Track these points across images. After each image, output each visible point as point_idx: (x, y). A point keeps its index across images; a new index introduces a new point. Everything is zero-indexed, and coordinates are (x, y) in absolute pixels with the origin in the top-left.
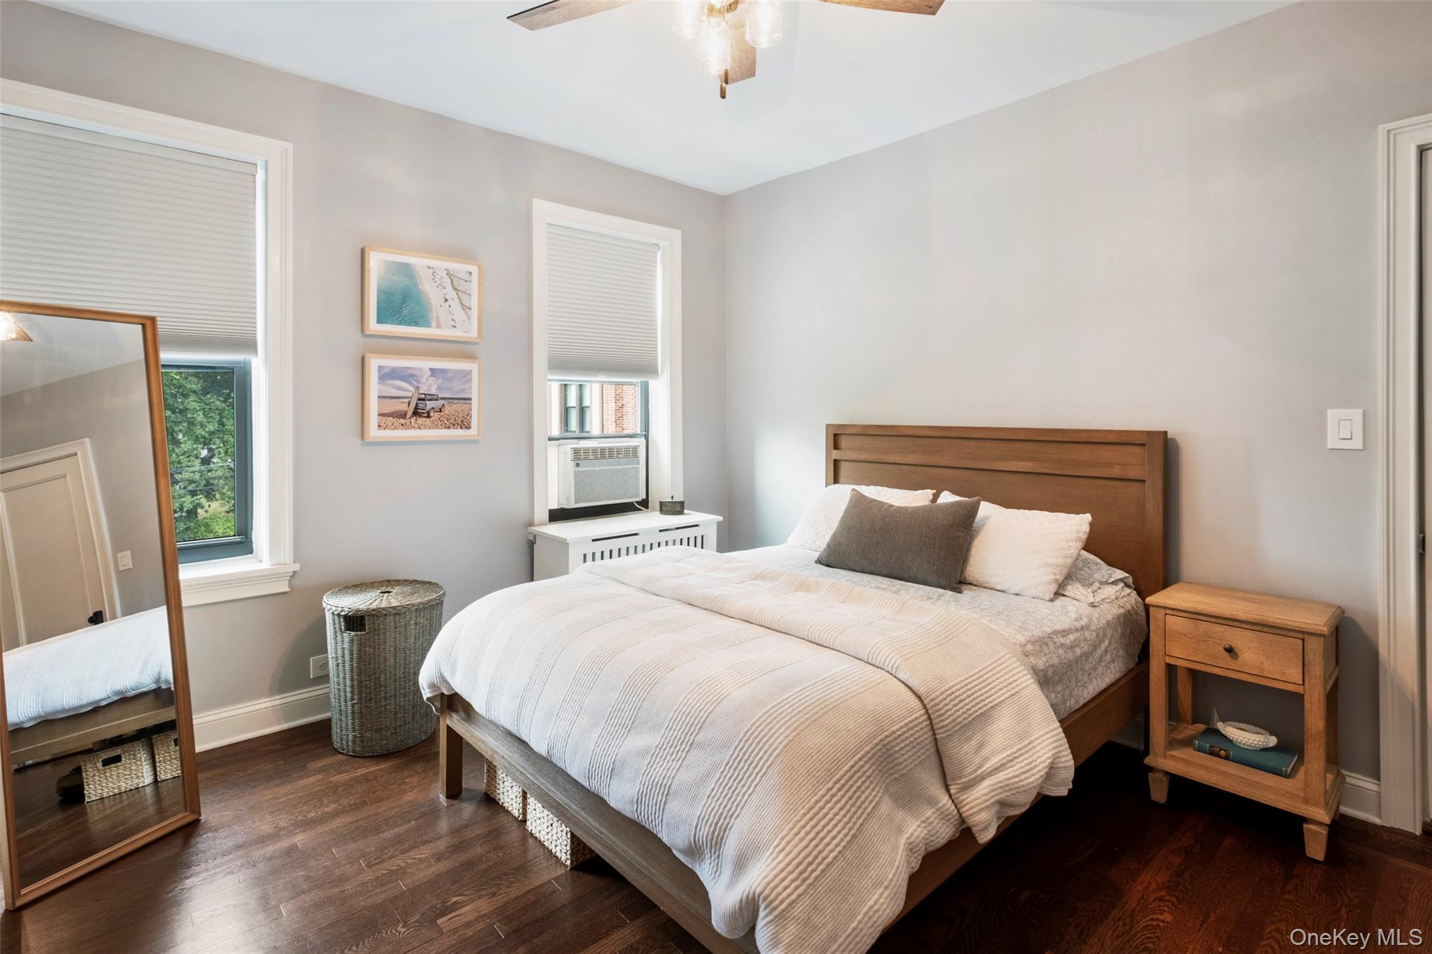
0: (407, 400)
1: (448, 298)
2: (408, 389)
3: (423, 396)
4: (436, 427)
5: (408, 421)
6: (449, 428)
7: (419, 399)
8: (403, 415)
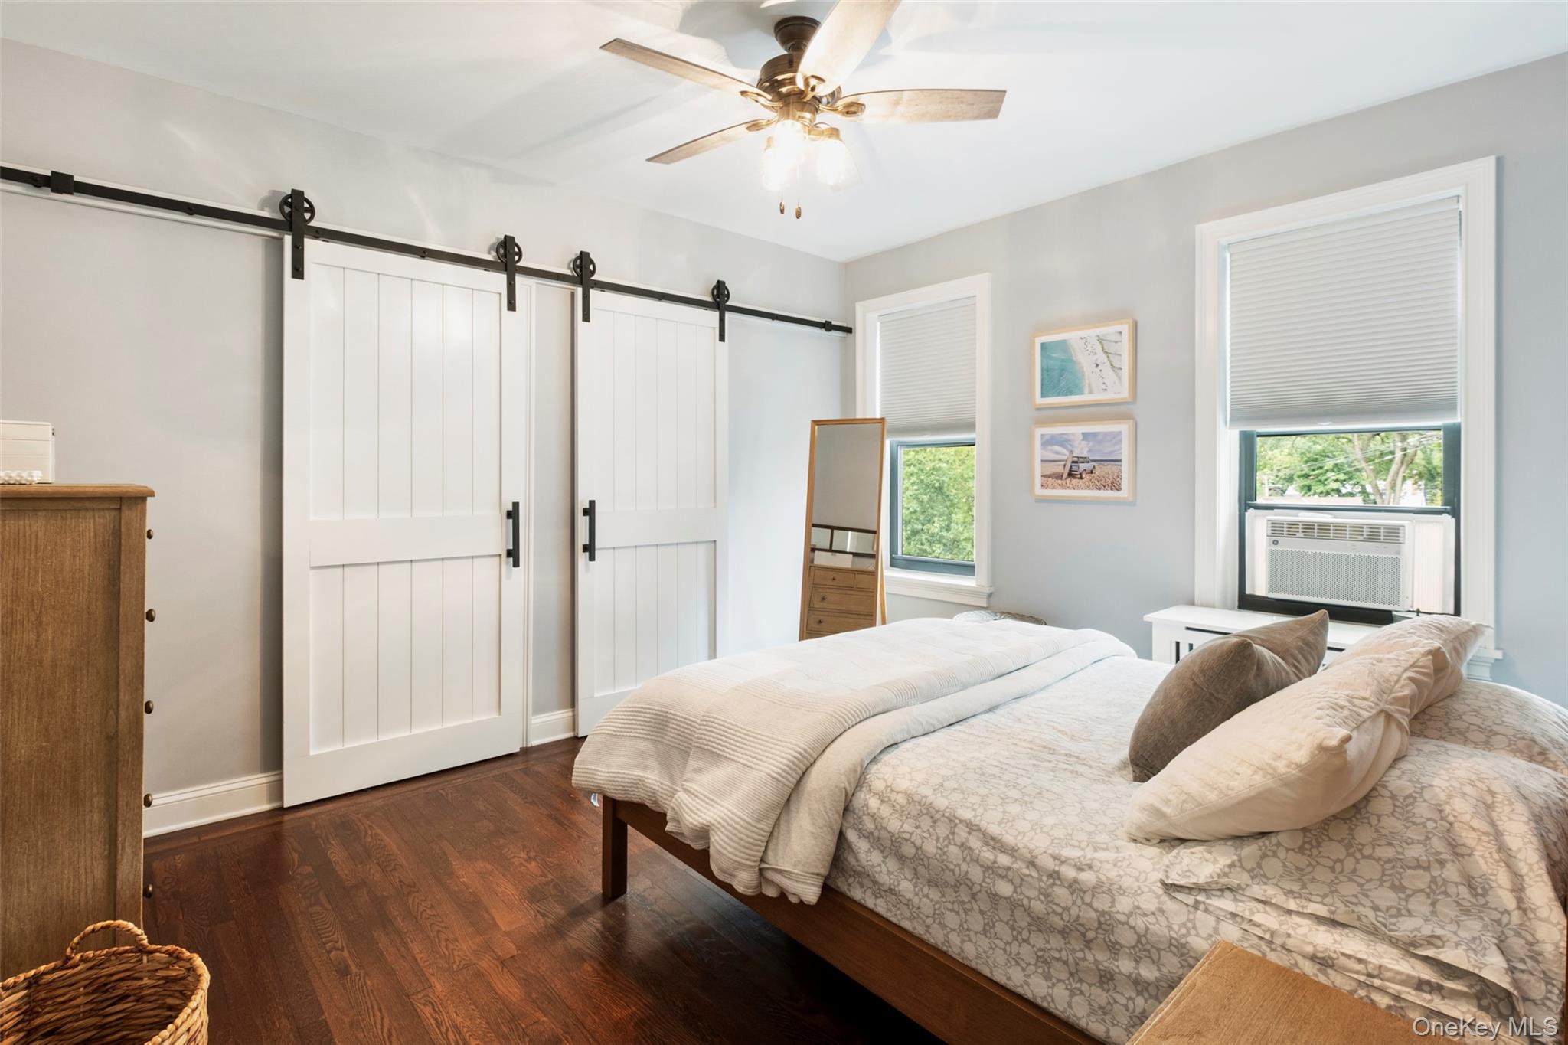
0: (1063, 463)
1: (1098, 362)
2: (1063, 453)
3: (1076, 459)
4: (1088, 487)
5: (1064, 482)
6: (1100, 489)
7: (1073, 462)
8: (1059, 476)
